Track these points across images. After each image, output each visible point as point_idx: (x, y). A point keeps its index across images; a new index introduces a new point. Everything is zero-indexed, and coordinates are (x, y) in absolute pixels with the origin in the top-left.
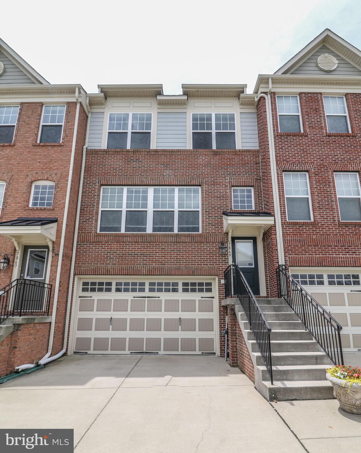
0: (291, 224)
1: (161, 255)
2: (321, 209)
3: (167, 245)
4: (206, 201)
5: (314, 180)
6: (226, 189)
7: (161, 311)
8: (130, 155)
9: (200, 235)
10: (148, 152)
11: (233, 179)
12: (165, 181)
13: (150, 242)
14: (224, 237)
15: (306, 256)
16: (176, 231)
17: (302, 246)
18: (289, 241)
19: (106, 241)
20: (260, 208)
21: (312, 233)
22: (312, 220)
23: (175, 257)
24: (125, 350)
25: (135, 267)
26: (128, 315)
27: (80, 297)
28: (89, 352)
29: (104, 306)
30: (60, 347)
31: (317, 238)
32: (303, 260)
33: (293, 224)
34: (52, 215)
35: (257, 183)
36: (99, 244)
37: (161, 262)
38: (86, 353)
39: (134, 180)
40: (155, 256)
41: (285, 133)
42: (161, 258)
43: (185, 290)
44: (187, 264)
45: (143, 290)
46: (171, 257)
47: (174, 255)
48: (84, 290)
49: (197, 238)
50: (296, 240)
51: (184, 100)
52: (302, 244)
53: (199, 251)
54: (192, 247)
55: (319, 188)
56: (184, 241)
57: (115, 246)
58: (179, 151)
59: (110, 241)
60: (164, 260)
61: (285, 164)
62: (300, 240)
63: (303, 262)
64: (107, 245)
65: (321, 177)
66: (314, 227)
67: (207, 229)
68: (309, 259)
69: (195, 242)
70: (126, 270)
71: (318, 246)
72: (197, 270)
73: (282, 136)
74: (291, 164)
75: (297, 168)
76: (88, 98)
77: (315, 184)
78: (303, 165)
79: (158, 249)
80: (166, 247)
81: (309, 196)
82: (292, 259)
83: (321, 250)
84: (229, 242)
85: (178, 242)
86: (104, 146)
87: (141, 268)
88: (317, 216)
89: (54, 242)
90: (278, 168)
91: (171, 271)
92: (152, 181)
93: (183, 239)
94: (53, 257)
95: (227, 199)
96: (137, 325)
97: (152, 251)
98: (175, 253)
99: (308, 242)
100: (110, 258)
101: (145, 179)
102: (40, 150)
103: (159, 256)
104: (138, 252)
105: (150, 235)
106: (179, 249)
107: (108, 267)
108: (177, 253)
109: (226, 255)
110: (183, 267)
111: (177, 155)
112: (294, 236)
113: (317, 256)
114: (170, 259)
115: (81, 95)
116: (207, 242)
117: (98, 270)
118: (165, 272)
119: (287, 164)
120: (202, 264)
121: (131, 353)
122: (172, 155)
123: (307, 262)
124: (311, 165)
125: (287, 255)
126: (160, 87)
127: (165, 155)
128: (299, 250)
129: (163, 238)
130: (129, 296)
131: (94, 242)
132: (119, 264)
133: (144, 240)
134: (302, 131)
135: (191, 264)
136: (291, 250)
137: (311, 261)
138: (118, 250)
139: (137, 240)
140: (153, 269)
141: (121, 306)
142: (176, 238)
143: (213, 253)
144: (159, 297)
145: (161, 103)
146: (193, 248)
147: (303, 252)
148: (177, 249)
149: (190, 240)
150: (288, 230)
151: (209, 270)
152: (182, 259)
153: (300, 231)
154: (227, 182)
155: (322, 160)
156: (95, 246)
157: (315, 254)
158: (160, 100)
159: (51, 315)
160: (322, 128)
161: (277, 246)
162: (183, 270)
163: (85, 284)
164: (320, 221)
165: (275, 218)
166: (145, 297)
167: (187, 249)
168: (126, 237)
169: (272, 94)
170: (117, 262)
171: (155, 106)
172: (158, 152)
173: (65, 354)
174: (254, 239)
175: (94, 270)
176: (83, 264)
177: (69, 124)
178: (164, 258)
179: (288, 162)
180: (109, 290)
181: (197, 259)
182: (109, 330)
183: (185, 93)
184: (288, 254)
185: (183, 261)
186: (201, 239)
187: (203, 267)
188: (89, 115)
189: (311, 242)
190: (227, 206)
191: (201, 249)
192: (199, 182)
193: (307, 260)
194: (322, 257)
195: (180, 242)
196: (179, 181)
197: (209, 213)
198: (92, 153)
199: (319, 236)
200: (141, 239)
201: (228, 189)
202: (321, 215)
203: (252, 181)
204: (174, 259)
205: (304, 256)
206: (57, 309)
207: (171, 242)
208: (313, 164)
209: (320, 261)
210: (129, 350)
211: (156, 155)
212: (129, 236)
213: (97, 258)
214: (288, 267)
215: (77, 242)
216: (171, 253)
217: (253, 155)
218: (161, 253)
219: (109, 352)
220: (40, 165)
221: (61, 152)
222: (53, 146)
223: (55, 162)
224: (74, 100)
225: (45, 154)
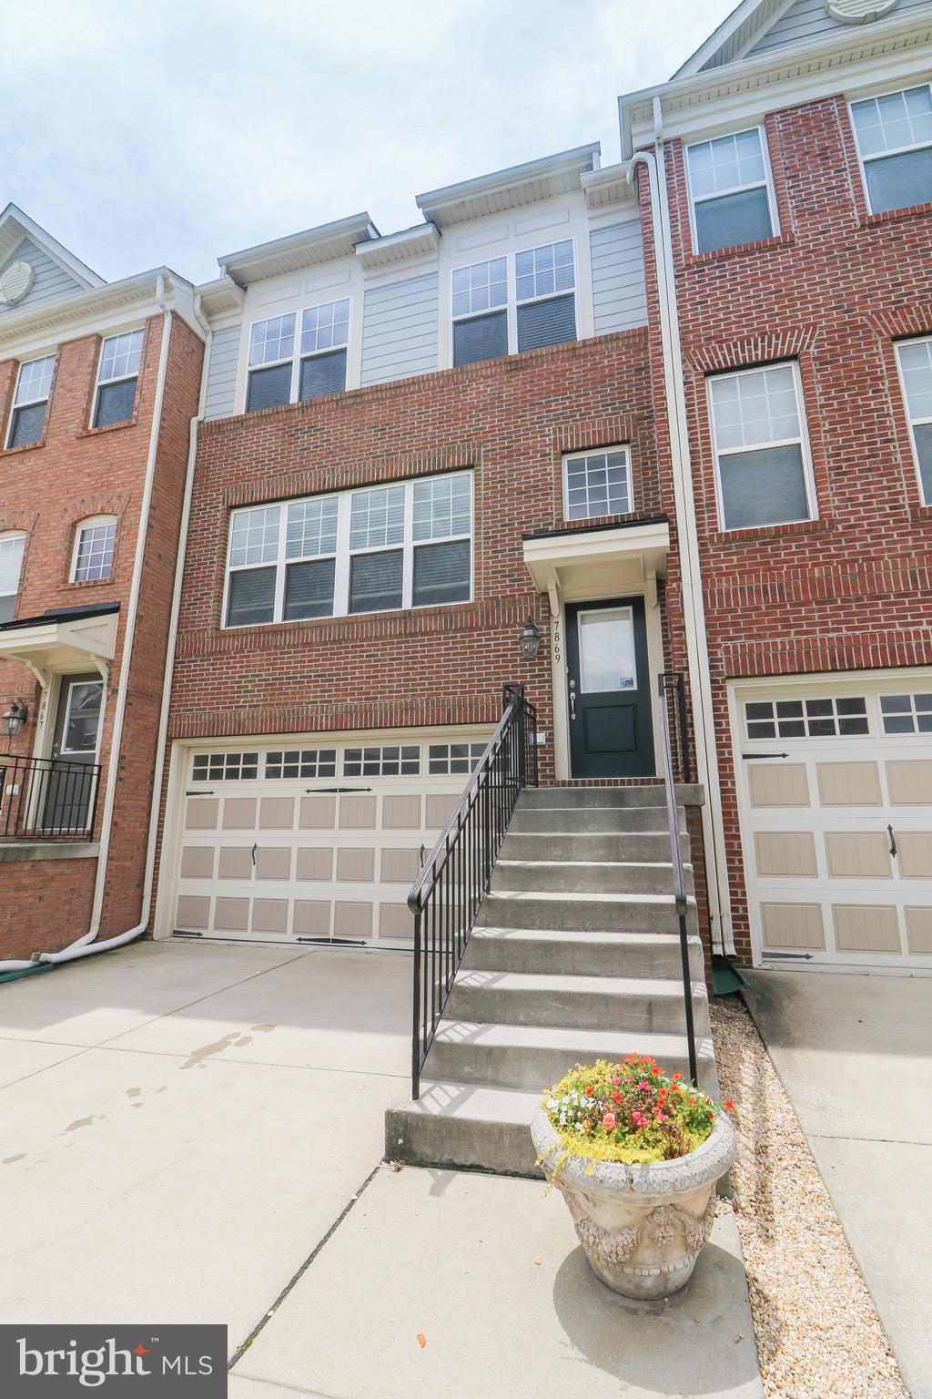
0: (736, 540)
1: (366, 672)
2: (846, 473)
3: (383, 644)
4: (488, 508)
5: (818, 382)
6: (545, 465)
7: (373, 827)
8: (295, 418)
9: (470, 609)
10: (337, 400)
11: (566, 432)
12: (378, 469)
13: (339, 641)
14: (538, 607)
15: (786, 639)
16: (407, 604)
17: (774, 607)
18: (728, 594)
19: (237, 648)
20: (648, 505)
21: (811, 559)
22: (814, 515)
23: (402, 675)
24: (284, 931)
25: (303, 710)
26: (295, 839)
27: (188, 794)
28: (205, 933)
29: (239, 815)
30: (134, 918)
31: (828, 574)
32: (775, 656)
33: (742, 539)
34: (110, 596)
35: (641, 429)
36: (223, 659)
37: (366, 693)
38: (199, 934)
39: (303, 482)
40: (352, 679)
41: (714, 254)
42: (366, 683)
43: (437, 768)
44: (432, 695)
45: (328, 772)
46: (392, 676)
47: (400, 670)
48: (199, 775)
49: (461, 617)
50: (750, 588)
51: (426, 238)
52: (774, 600)
53: (465, 653)
54: (448, 644)
55: (836, 406)
56: (426, 628)
57: (257, 659)
58: (413, 382)
59: (246, 648)
60: (373, 688)
61: (714, 348)
62: (765, 587)
63: (776, 661)
64: (240, 657)
65: (846, 365)
66: (818, 538)
67: (489, 588)
68: (799, 648)
69: (456, 630)
70: (280, 719)
71: (834, 601)
72: (460, 708)
73: (703, 264)
74: (735, 346)
75: (757, 355)
76: (198, 298)
77: (821, 394)
78: (777, 338)
79: (359, 657)
80: (378, 650)
81: (803, 439)
82: (735, 651)
83: (847, 614)
84: (553, 621)
85: (411, 635)
86: (239, 408)
87: (317, 713)
88: (828, 502)
89: (111, 661)
90: (691, 367)
91: (391, 715)
92: (347, 476)
93: (423, 624)
94: (108, 699)
95: (549, 494)
96: (315, 865)
97: (345, 663)
98: (401, 664)
99: (797, 593)
100: (245, 692)
101: (329, 474)
102: (92, 445)
103: (362, 678)
104: (310, 671)
105: (340, 622)
106: (413, 652)
107: (240, 714)
108: (408, 664)
109: (545, 658)
110: (422, 702)
111: (411, 393)
112: (742, 578)
113: (831, 635)
114: (389, 681)
115: (174, 293)
116: (488, 627)
117: (218, 722)
118: (376, 719)
119: (722, 349)
120: (473, 692)
121: (300, 939)
122: (398, 396)
123: (791, 660)
124: (806, 333)
125: (719, 641)
126: (364, 219)
127: (378, 399)
128: (762, 621)
129: (371, 625)
130: (295, 788)
131: (211, 654)
132: (265, 705)
133: (325, 637)
134: (776, 232)
135: (445, 694)
136: (733, 624)
137: (807, 653)
138: (263, 670)
139: (307, 639)
140: (346, 712)
141: (277, 815)
142: (406, 624)
143: (506, 655)
144: (369, 790)
145: (370, 264)
146: (451, 645)
147: (776, 627)
148: (408, 653)
149: (441, 626)
150: (722, 562)
151: (493, 708)
152: (421, 679)
153: (766, 557)
154: (548, 442)
155: (846, 312)
156: (213, 664)
157: (821, 631)
158: (363, 255)
159: (99, 840)
160: (845, 206)
161: (682, 615)
162: (422, 710)
163: (200, 760)
164: (840, 514)
166: (334, 791)
167: (434, 650)
168: (281, 635)
169: (671, 145)
170: (262, 700)
171: (359, 274)
172: (361, 395)
173: (145, 936)
174: (637, 604)
175: (210, 725)
176: (188, 710)
177: (150, 369)
178: (374, 682)
179: (726, 340)
180: (250, 774)
181: (460, 676)
182: (248, 877)
183: (432, 220)
184: (723, 639)
185: (424, 684)
186: (472, 619)
187: (476, 699)
188: (208, 340)
189: (805, 591)
190: (548, 514)
191: (472, 647)
192: (469, 456)
193: (791, 654)
194: (848, 638)
195: (415, 634)
196: (415, 464)
197: (496, 542)
198: (212, 431)
199: (836, 569)
200: (316, 636)
201: (550, 464)
203: (623, 427)
204: (400, 680)
205: (778, 640)
206: (114, 824)
207: (391, 636)
208: (814, 330)
209: (841, 654)
210: (295, 932)
211: (358, 404)
212: (290, 630)
213: (218, 693)
214: (724, 681)
215: (175, 658)
216: (392, 665)
217: (628, 347)
218: (366, 667)
219: (249, 935)
220: (89, 482)
221: (132, 440)
222: (116, 430)
223: (120, 468)
224: (156, 310)
225: (100, 452)
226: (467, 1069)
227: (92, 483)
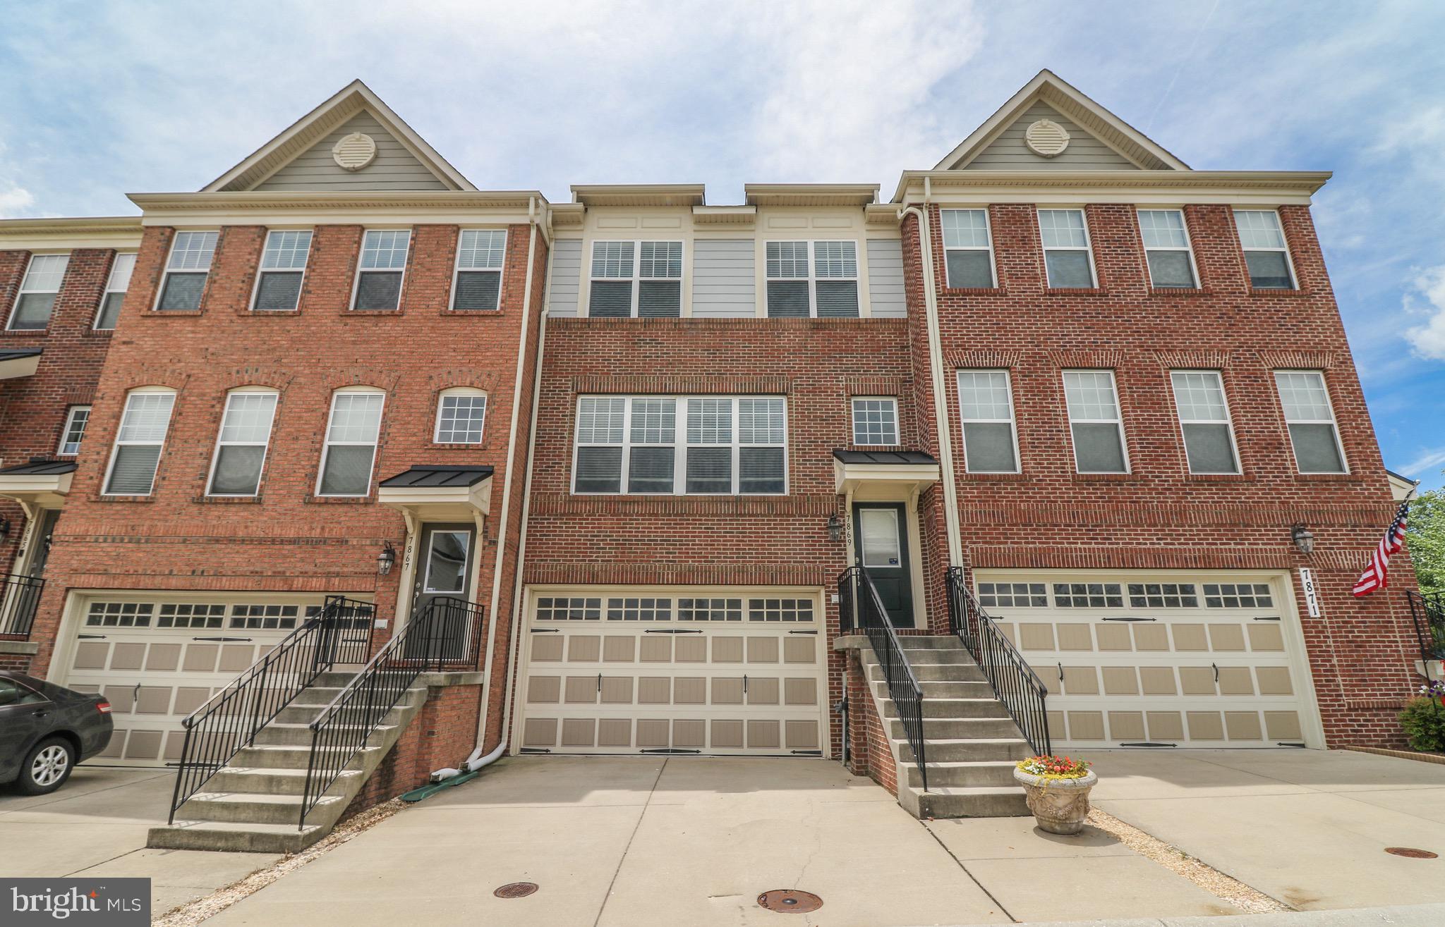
0: (975, 480)
1: (704, 541)
2: (1037, 447)
3: (718, 520)
4: (798, 427)
5: (1022, 387)
6: (840, 402)
7: (704, 661)
8: (638, 330)
9: (787, 500)
10: (675, 324)
11: (854, 381)
12: (711, 384)
13: (682, 515)
14: (837, 504)
15: (1006, 546)
16: (735, 491)
17: (998, 525)
18: (972, 514)
19: (589, 511)
20: (910, 442)
21: (1019, 497)
22: (1019, 471)
23: (734, 545)
24: (628, 745)
25: (651, 567)
26: (636, 670)
27: (533, 631)
28: (553, 750)
29: (584, 649)
30: (496, 737)
31: (1028, 508)
32: (1000, 556)
33: (980, 480)
34: (482, 460)
35: (905, 389)
36: (575, 519)
37: (704, 557)
38: (547, 751)
39: (646, 383)
40: (693, 545)
41: (960, 290)
42: (704, 549)
43: (755, 617)
44: (758, 562)
45: (665, 616)
46: (726, 545)
47: (732, 541)
48: (542, 615)
49: (780, 506)
50: (985, 512)
51: (750, 215)
52: (999, 521)
53: (784, 533)
54: (770, 524)
55: (1031, 405)
56: (753, 512)
57: (608, 522)
58: (739, 321)
59: (598, 512)
60: (711, 553)
61: (961, 353)
62: (993, 512)
63: (1000, 559)
64: (592, 519)
65: (1037, 380)
66: (1023, 485)
67: (801, 487)
68: (1014, 552)
69: (776, 515)
70: (631, 573)
71: (1032, 525)
72: (781, 574)
73: (954, 295)
74: (974, 355)
75: (986, 362)
76: (550, 213)
77: (1023, 395)
78: (998, 355)
79: (698, 528)
80: (714, 524)
81: (1012, 421)
82: (977, 551)
83: (1038, 534)
84: (846, 514)
85: (741, 515)
86: (583, 311)
87: (664, 569)
88: (1028, 464)
89: (485, 516)
90: (946, 362)
91: (726, 575)
92: (685, 385)
93: (750, 508)
94: (484, 548)
95: (842, 424)
96: (654, 691)
97: (686, 532)
98: (733, 537)
99: (1011, 517)
100: (597, 548)
101: (669, 380)
102: (455, 325)
103: (701, 545)
104: (657, 536)
105: (681, 500)
106: (743, 528)
107: (594, 566)
108: (739, 537)
109: (842, 541)
110: (751, 567)
111: (737, 330)
112: (980, 505)
113: (1031, 546)
114: (724, 549)
115: (539, 210)
116: (801, 515)
117: (573, 572)
118: (714, 578)
119: (966, 355)
120: (790, 562)
121: (643, 751)
122: (726, 330)
123: (1009, 560)
124: (1015, 355)
125: (967, 544)
126: (701, 189)
127: (710, 329)
128: (992, 534)
129: (709, 505)
130: (636, 629)
131: (564, 514)
132: (617, 561)
133: (670, 511)
134: (996, 286)
135: (768, 562)
136: (975, 534)
137: (1018, 556)
138: (613, 532)
139: (653, 510)
140: (689, 571)
141: (620, 649)
142: (737, 507)
143: (814, 537)
144: (700, 632)
145: (701, 221)
146: (772, 526)
147: (1000, 538)
148: (739, 528)
149: (765, 511)
150: (968, 492)
151: (806, 574)
152: (749, 549)
153: (994, 493)
154: (841, 386)
155: (1036, 346)
156: (565, 523)
157: (1025, 543)
158: (699, 215)
159: (483, 669)
160: (1036, 278)
161: (946, 525)
162: (751, 574)
163: (544, 602)
164: (1034, 472)
165: (940, 467)
166: (671, 632)
167: (759, 529)
168: (630, 504)
169: (932, 207)
170: (613, 556)
171: (689, 226)
172: (696, 323)
173: (506, 753)
174: (900, 508)
175: (564, 574)
176: (542, 560)
177: (515, 270)
178: (711, 549)
179: (968, 349)
180: (594, 616)
181: (779, 549)
182: (594, 702)
183: (751, 202)
184: (970, 543)
185: (752, 553)
186: (788, 508)
187: (793, 567)
188: (552, 246)
189: (1016, 517)
190: (842, 438)
191: (789, 529)
192: (784, 386)
193: (1009, 556)
194: (1040, 549)
195: (745, 515)
196: (741, 385)
197: (805, 453)
198: (558, 325)
199: (1033, 505)
200: (662, 508)
201: (843, 402)
202: (1036, 460)
203: (893, 386)
204: (732, 549)
205: (1002, 546)
206: (494, 656)
207: (725, 515)
208: (1019, 353)
209: (1036, 557)
210: (638, 745)
211: (693, 329)
212: (638, 502)
213: (571, 548)
214: (970, 569)
215: (529, 515)
216: (726, 537)
217: (895, 329)
218: (705, 537)
219: (596, 749)
220: (455, 356)
221: (499, 328)
222: (483, 316)
223: (487, 350)
224: (524, 220)
225: (466, 332)
226: (938, 780)
227: (459, 358)
